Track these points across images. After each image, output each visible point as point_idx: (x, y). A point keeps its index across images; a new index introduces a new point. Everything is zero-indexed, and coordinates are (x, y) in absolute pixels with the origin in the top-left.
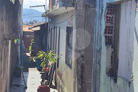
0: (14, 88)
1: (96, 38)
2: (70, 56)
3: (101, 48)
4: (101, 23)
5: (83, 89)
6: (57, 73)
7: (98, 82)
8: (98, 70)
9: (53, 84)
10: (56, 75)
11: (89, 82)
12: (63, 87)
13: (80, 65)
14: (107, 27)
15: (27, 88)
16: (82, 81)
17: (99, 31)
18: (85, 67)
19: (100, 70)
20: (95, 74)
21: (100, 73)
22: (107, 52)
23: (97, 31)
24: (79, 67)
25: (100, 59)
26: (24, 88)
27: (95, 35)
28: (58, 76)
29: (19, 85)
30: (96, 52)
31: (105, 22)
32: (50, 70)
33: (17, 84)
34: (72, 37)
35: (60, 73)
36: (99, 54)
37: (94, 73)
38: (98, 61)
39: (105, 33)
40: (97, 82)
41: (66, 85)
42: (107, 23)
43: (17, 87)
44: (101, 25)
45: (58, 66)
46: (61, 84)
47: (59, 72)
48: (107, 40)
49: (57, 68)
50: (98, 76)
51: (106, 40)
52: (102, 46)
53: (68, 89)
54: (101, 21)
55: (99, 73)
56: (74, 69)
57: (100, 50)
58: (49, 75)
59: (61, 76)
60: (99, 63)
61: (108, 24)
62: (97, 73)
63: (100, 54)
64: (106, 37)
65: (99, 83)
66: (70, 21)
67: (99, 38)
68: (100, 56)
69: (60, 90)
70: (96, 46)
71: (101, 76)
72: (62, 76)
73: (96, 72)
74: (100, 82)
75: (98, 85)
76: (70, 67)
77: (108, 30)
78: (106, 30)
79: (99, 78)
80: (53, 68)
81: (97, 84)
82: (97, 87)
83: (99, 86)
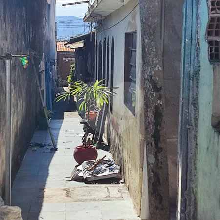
0: (33, 150)
1: (187, 48)
2: (132, 90)
3: (200, 70)
4: (197, 13)
5: (160, 164)
6: (111, 121)
7: (194, 144)
8: (193, 120)
9: (105, 141)
10: (108, 126)
11: (171, 140)
12: (120, 148)
13: (152, 109)
14: (212, 20)
15: (56, 149)
16: (157, 146)
17: (194, 31)
18: (163, 114)
19: (196, 119)
20: (185, 127)
21: (196, 126)
22: (214, 79)
23: (188, 33)
24: (150, 114)
25: (197, 95)
26: (52, 149)
27: (185, 40)
28: (111, 128)
29: (44, 144)
30: (186, 79)
31: (208, 8)
32: (98, 115)
33: (40, 143)
34: (136, 51)
35: (115, 121)
36: (195, 83)
37: (183, 126)
38: (190, 99)
39: (209, 33)
40: (189, 145)
41: (126, 146)
42: (212, 10)
43: (38, 147)
44: (197, 18)
45: (111, 110)
46: (117, 142)
47: (113, 119)
48: (213, 49)
49: (110, 113)
50: (193, 132)
51: (211, 51)
52: (202, 64)
53: (130, 155)
54: (197, 9)
55: (193, 125)
56: (141, 115)
57: (197, 73)
58: (96, 125)
59: (116, 127)
60: (195, 103)
61: (214, 12)
62: (189, 125)
63: (198, 82)
64: (210, 43)
65: (196, 147)
66: (131, 20)
67: (193, 47)
68: (197, 87)
69: (116, 153)
70: (187, 65)
71: (199, 131)
72: (118, 128)
73: (188, 122)
74: (197, 144)
75: (193, 152)
76: (132, 112)
77: (215, 27)
78: (210, 26)
79: (195, 138)
80: (103, 112)
81: (189, 149)
82: (190, 155)
83: (195, 153)
